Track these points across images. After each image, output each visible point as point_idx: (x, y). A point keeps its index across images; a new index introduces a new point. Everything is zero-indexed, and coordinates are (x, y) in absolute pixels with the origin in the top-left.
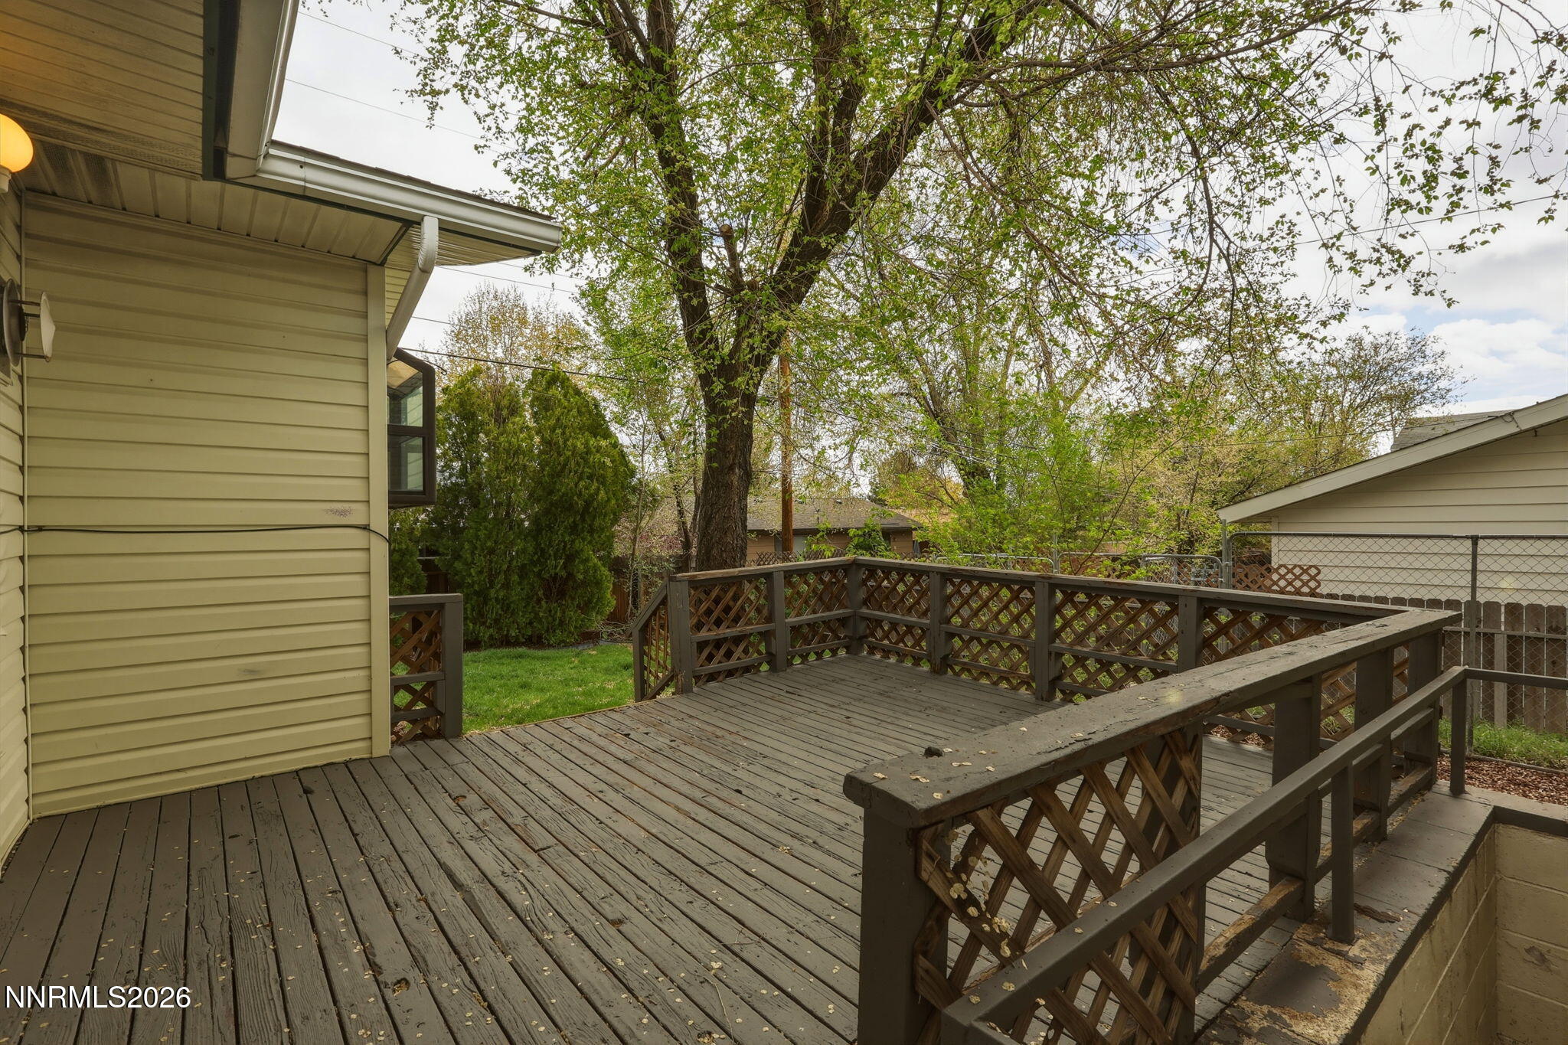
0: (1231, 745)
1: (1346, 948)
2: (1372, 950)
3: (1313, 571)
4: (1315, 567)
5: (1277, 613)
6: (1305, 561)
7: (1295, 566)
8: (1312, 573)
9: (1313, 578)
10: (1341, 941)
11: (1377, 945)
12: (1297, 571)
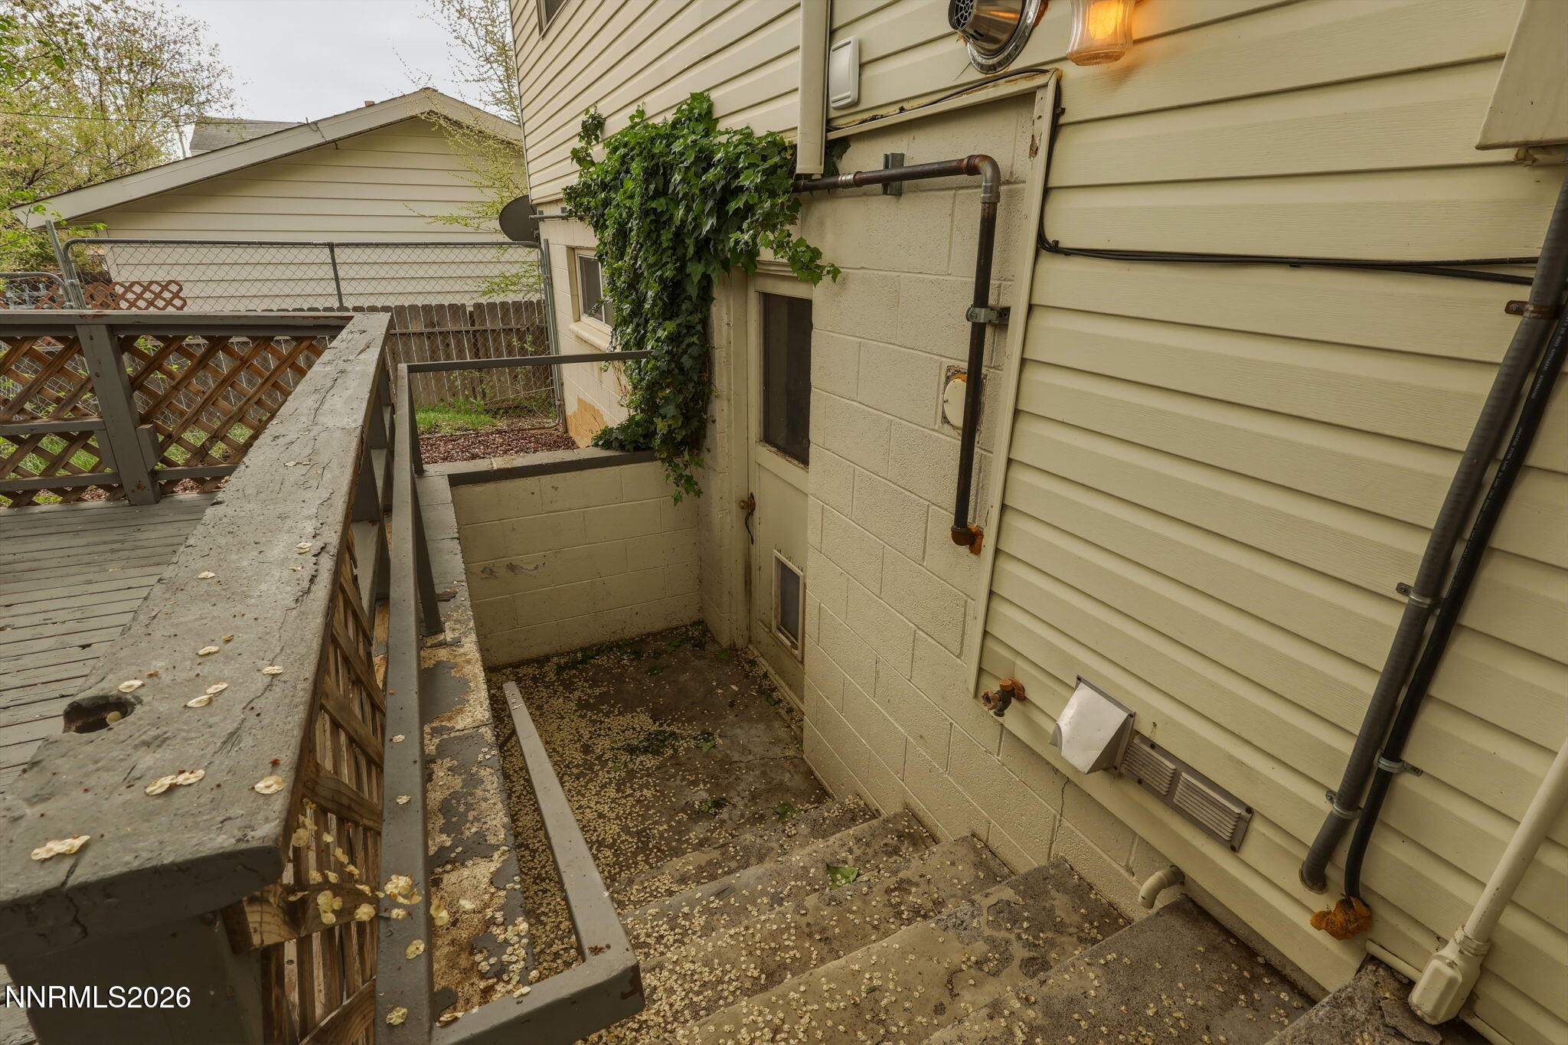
0: (204, 496)
1: (441, 637)
2: (457, 626)
3: (174, 288)
4: (176, 283)
5: (217, 334)
6: (162, 276)
7: (151, 283)
8: (173, 289)
9: (176, 295)
10: (436, 633)
11: (457, 621)
12: (156, 288)
